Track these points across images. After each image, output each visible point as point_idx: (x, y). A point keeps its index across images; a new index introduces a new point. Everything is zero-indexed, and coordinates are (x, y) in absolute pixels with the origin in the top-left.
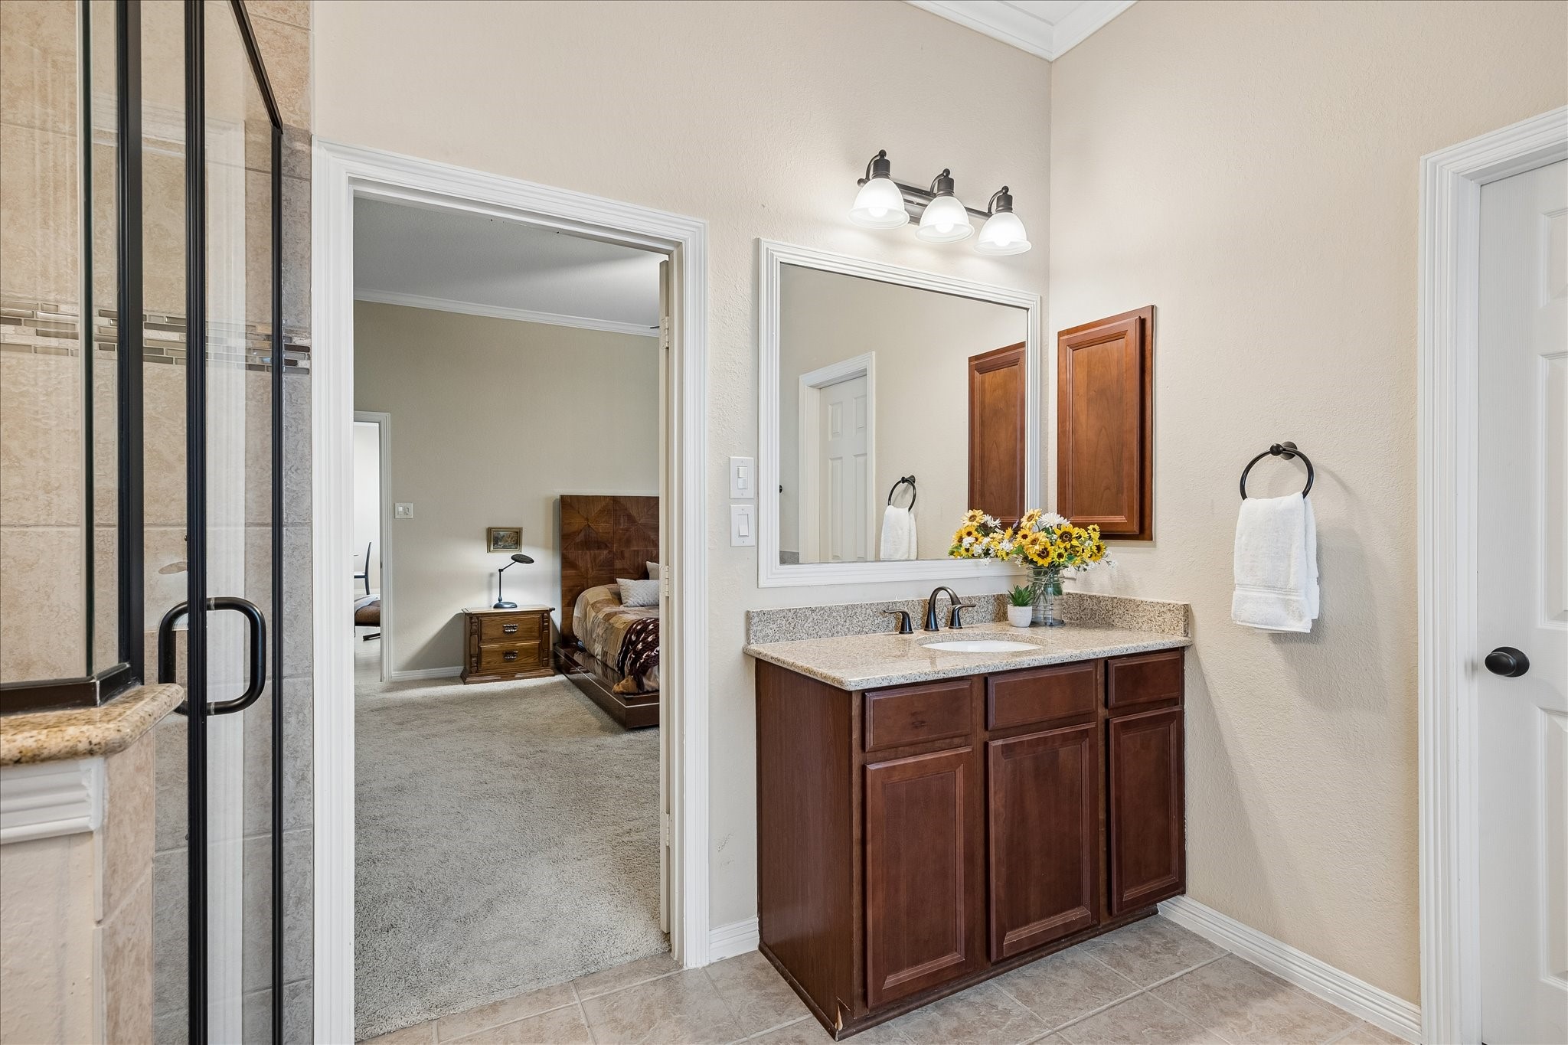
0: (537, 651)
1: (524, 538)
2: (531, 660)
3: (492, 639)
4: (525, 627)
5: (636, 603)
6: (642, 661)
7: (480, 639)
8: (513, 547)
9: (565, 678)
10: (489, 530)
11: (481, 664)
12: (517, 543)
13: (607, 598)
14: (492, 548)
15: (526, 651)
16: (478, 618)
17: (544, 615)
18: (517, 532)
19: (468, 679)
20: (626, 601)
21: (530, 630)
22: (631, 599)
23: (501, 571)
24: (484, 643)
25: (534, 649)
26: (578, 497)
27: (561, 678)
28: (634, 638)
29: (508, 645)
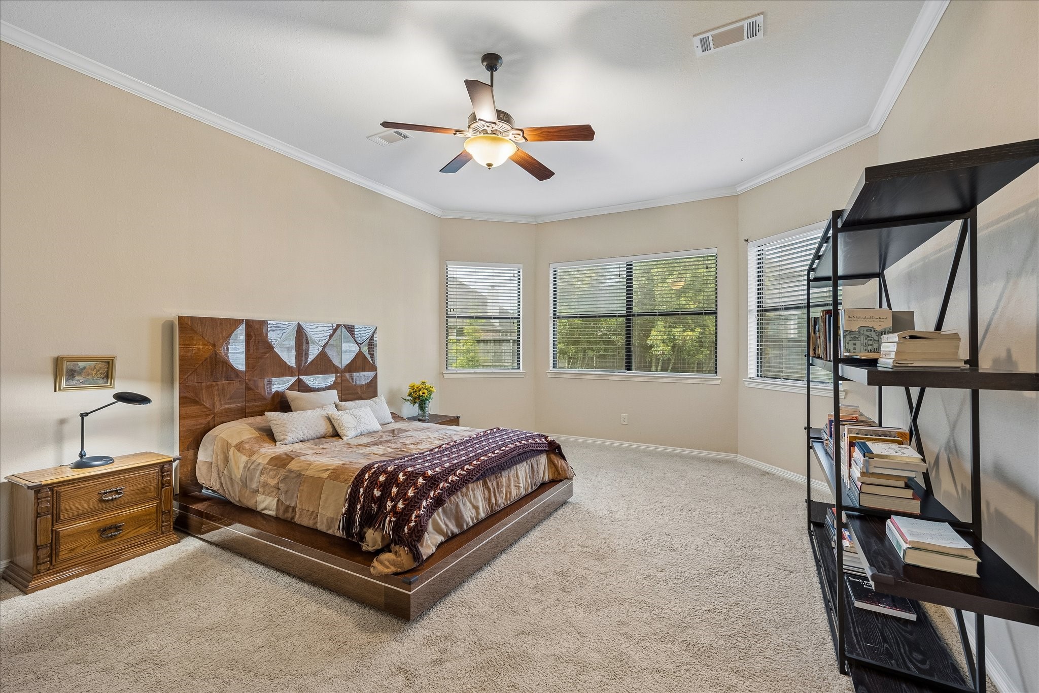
0: (154, 516)
1: (118, 368)
2: (144, 530)
3: (79, 515)
4: (135, 488)
5: (295, 439)
6: (413, 524)
7: (56, 519)
8: (101, 381)
9: (201, 543)
10: (58, 362)
11: (57, 555)
12: (107, 377)
13: (253, 436)
14: (64, 384)
15: (138, 521)
16: (52, 490)
17: (163, 468)
18: (108, 362)
19: (32, 584)
20: (282, 437)
21: (144, 491)
22: (289, 435)
23: (83, 415)
24: (63, 522)
25: (149, 514)
26: (201, 319)
27: (190, 544)
28: (377, 493)
29: (108, 517)
